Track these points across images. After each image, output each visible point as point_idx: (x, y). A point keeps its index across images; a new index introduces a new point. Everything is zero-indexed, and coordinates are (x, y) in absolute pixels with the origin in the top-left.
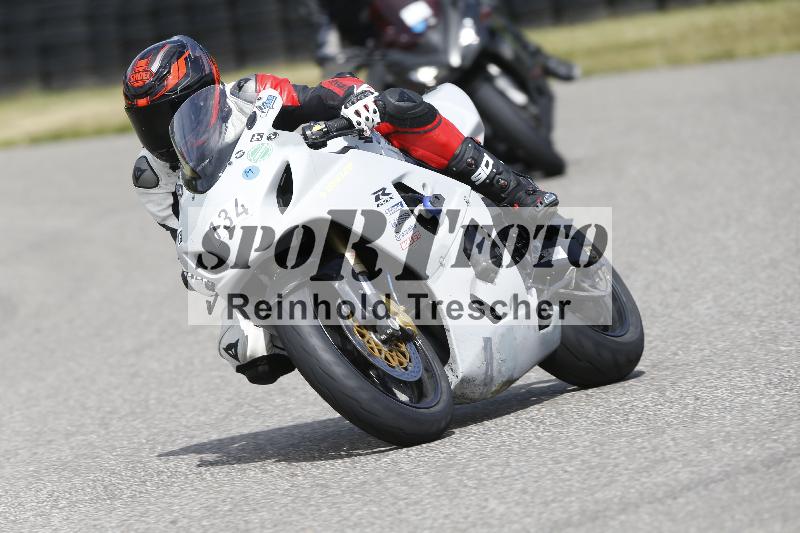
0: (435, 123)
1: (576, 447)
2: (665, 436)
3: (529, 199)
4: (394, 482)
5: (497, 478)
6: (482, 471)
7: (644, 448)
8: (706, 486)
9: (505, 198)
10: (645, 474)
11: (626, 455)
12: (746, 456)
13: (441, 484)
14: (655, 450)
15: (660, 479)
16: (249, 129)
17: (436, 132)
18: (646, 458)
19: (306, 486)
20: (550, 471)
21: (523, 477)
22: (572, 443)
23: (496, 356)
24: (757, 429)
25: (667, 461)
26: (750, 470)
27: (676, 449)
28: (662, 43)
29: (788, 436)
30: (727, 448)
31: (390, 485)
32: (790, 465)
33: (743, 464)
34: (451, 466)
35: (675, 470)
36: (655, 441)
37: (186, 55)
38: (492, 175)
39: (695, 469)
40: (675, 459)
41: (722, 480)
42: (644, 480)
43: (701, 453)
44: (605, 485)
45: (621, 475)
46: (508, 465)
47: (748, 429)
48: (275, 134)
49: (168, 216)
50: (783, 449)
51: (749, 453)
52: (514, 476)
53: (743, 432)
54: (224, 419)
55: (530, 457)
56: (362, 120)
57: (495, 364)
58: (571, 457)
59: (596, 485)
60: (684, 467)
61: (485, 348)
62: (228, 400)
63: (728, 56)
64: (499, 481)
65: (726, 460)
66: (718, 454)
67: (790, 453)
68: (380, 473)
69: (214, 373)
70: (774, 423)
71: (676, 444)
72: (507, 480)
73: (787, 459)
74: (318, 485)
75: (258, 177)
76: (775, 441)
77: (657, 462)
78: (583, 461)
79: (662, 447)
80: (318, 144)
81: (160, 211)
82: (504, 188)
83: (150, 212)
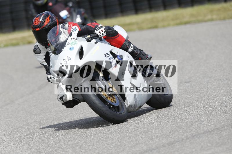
0: (117, 36)
1: (114, 140)
2: (139, 137)
3: (144, 57)
4: (61, 150)
5: (91, 149)
6: (86, 147)
7: (133, 140)
8: (151, 151)
9: (137, 56)
10: (133, 148)
11: (128, 142)
12: (163, 142)
13: (74, 151)
14: (136, 141)
15: (138, 149)
16: (70, 37)
17: (118, 38)
18: (134, 143)
19: (35, 152)
20: (106, 147)
21: (98, 149)
22: (112, 139)
23: (137, 99)
24: (166, 134)
25: (140, 144)
26: (164, 146)
27: (143, 140)
28: (137, 23)
29: (175, 136)
30: (157, 140)
31: (59, 151)
32: (175, 145)
33: (162, 145)
34: (77, 146)
35: (142, 147)
36: (136, 138)
37: (49, 16)
38: (133, 50)
39: (148, 146)
40: (142, 143)
41: (156, 149)
42: (133, 149)
43: (149, 142)
44: (122, 151)
45: (126, 148)
46: (94, 145)
47: (164, 134)
48: (78, 38)
49: (44, 62)
50: (173, 140)
51: (164, 141)
52: (95, 149)
53: (162, 135)
54: (10, 133)
55: (100, 143)
56: (101, 34)
57: (137, 102)
58: (112, 143)
59: (119, 151)
60: (145, 145)
61: (135, 97)
62: (11, 127)
63: (156, 27)
64: (91, 150)
65: (157, 143)
66: (155, 142)
67: (175, 141)
68: (56, 148)
69: (7, 120)
70: (170, 133)
71: (142, 139)
72: (93, 150)
73: (174, 143)
74: (38, 152)
75: (74, 50)
76: (171, 138)
77: (137, 144)
78: (115, 144)
79: (138, 140)
80: (89, 41)
81: (41, 60)
82: (136, 54)
83: (38, 60)
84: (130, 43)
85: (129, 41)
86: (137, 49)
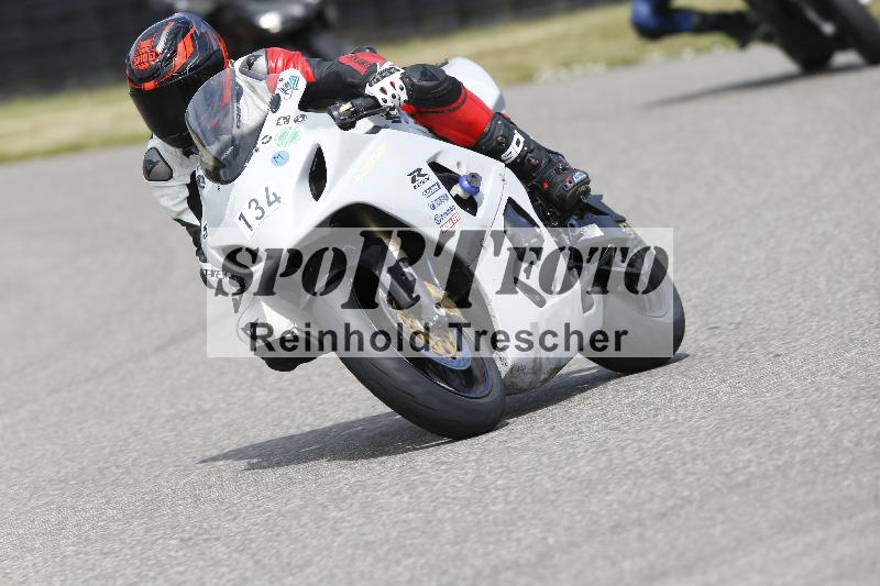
0: (461, 99)
3: (559, 178)
9: (535, 178)
17: (463, 110)
38: (524, 153)
48: (303, 116)
49: (184, 211)
56: (389, 97)
75: (288, 163)
80: (346, 124)
81: (175, 205)
82: (535, 167)
83: (164, 208)
84: (510, 126)
85: (508, 120)
86: (540, 148)
